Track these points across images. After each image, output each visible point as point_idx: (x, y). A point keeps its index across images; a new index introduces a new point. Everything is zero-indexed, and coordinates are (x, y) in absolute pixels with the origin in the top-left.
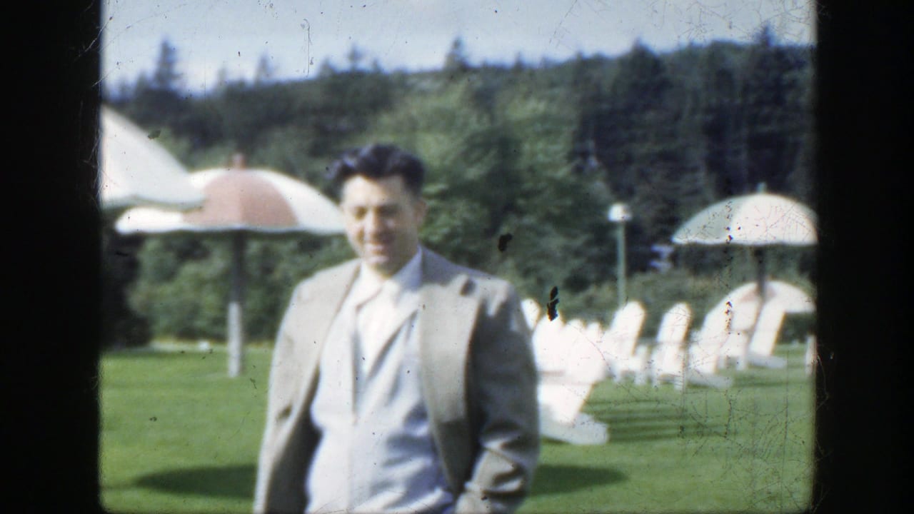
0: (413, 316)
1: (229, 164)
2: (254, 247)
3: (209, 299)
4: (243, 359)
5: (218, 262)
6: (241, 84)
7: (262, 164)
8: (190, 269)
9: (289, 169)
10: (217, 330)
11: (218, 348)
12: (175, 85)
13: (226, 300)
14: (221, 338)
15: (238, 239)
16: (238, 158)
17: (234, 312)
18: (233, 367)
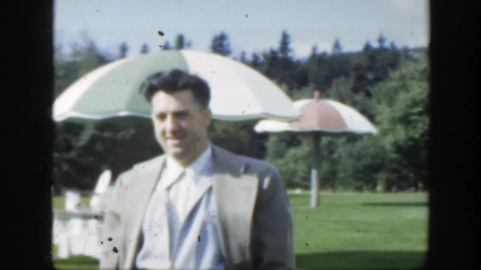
0: (210, 190)
1: (311, 96)
2: (324, 140)
3: (301, 167)
4: (319, 199)
5: (306, 148)
6: (324, 54)
7: (328, 96)
8: (292, 151)
9: (342, 100)
10: (304, 183)
11: (305, 192)
12: (290, 54)
13: (310, 168)
14: (307, 187)
15: (316, 136)
16: (317, 93)
17: (314, 174)
18: (313, 202)
